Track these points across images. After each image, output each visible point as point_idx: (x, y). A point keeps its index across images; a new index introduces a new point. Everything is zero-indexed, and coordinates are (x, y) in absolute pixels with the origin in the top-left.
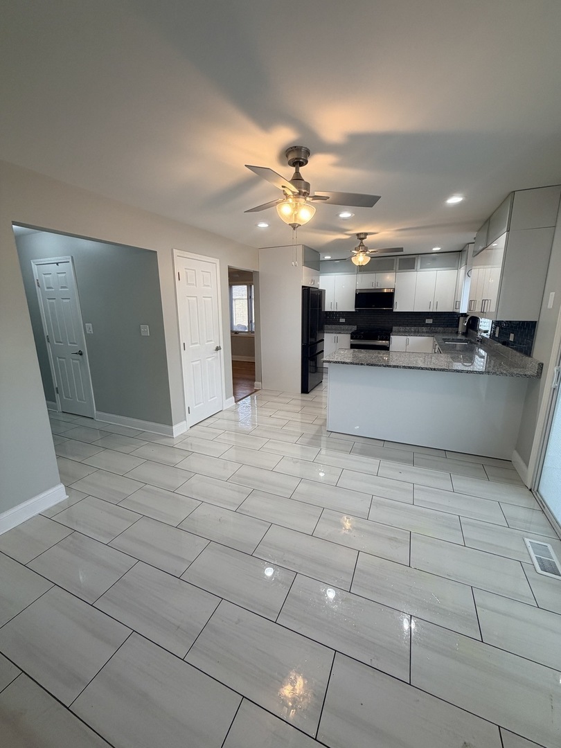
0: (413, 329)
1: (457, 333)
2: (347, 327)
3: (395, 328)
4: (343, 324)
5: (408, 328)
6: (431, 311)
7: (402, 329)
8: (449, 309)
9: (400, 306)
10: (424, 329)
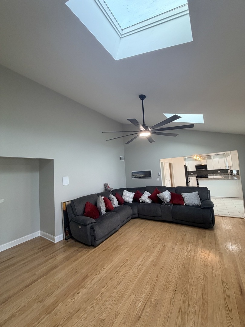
0: (214, 174)
1: (228, 174)
2: (194, 175)
3: (209, 175)
4: (192, 174)
5: (213, 174)
6: (219, 169)
7: (211, 174)
8: (224, 168)
9: (209, 168)
10: (218, 174)
